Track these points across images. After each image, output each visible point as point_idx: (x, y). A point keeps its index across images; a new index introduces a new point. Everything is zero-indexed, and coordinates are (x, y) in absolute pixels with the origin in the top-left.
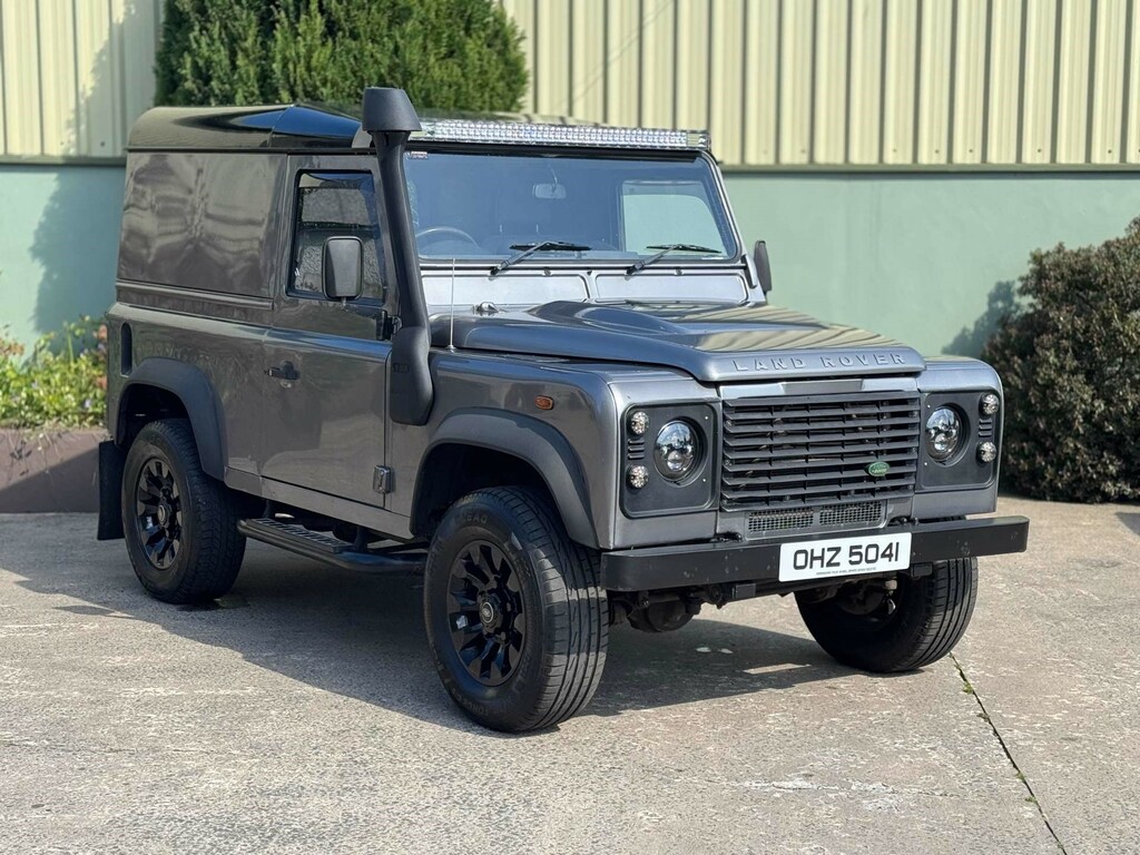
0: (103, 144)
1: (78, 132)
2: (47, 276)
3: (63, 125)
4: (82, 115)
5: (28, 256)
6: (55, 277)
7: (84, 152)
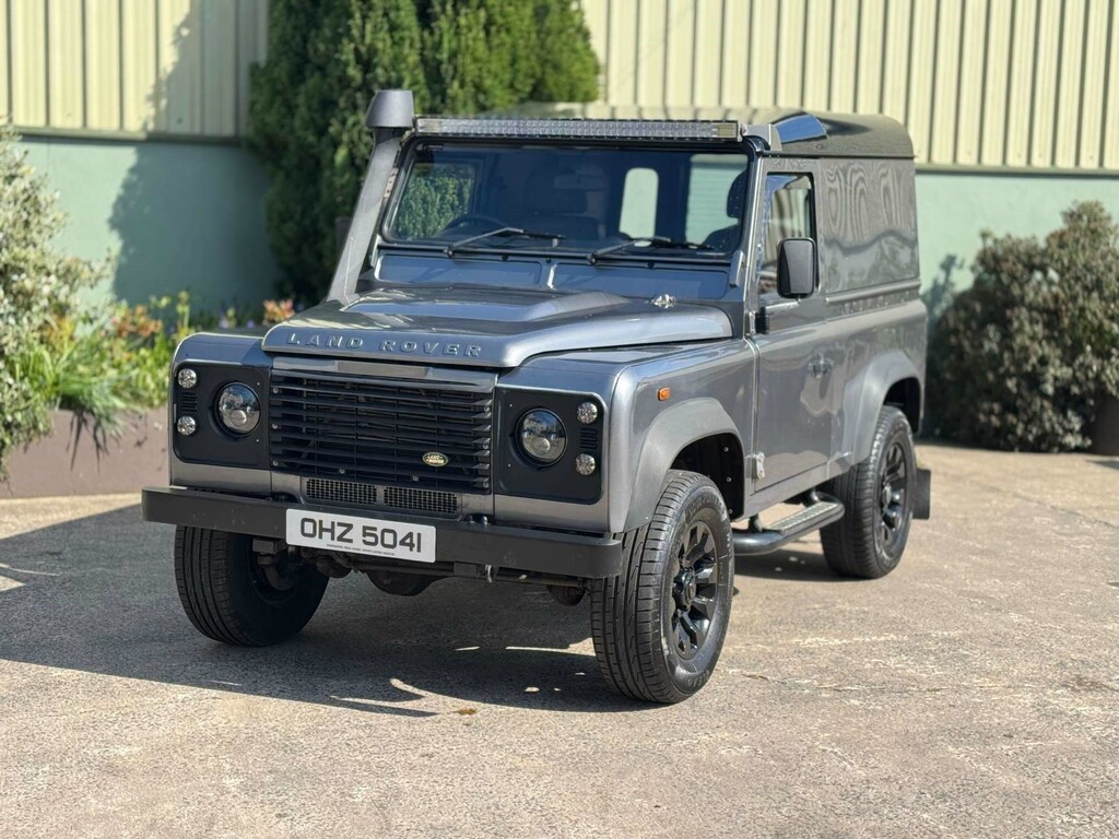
0: (180, 121)
1: (157, 105)
2: (125, 249)
3: (142, 98)
4: (163, 89)
5: (105, 227)
6: (131, 251)
7: (163, 128)
